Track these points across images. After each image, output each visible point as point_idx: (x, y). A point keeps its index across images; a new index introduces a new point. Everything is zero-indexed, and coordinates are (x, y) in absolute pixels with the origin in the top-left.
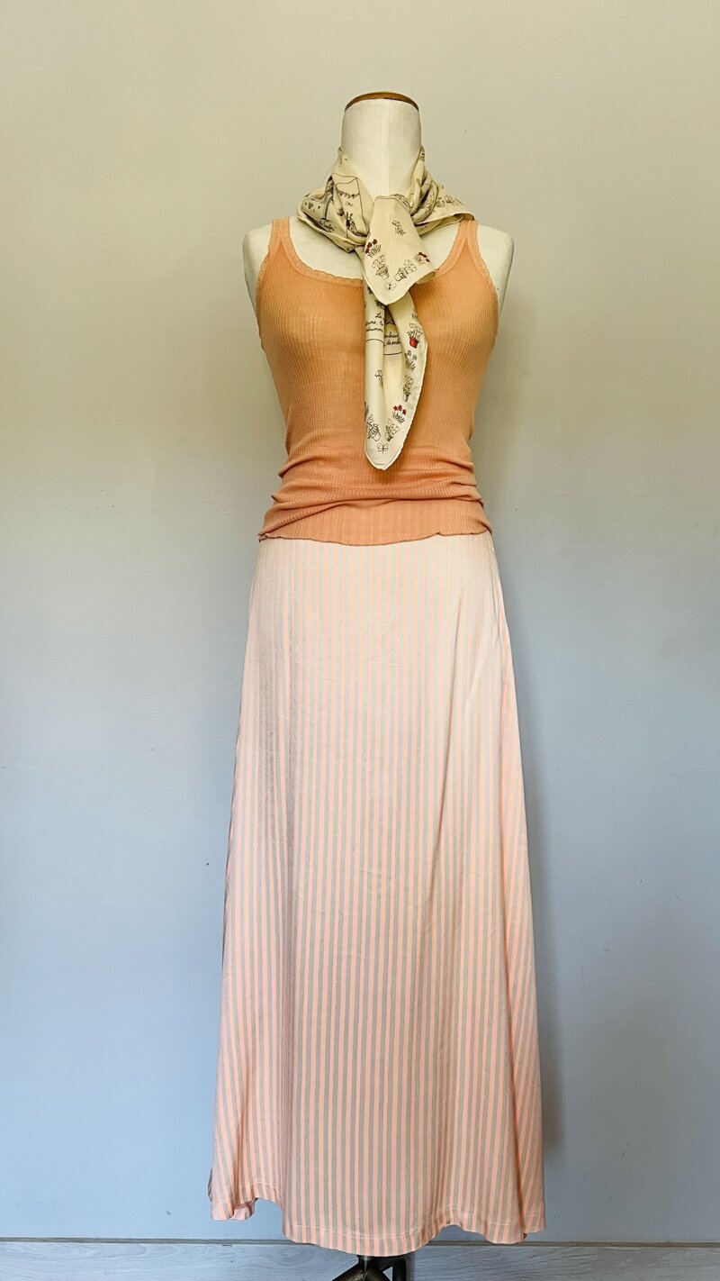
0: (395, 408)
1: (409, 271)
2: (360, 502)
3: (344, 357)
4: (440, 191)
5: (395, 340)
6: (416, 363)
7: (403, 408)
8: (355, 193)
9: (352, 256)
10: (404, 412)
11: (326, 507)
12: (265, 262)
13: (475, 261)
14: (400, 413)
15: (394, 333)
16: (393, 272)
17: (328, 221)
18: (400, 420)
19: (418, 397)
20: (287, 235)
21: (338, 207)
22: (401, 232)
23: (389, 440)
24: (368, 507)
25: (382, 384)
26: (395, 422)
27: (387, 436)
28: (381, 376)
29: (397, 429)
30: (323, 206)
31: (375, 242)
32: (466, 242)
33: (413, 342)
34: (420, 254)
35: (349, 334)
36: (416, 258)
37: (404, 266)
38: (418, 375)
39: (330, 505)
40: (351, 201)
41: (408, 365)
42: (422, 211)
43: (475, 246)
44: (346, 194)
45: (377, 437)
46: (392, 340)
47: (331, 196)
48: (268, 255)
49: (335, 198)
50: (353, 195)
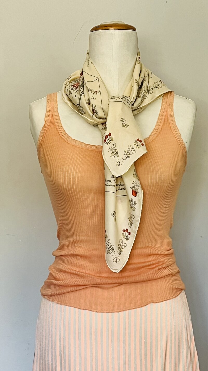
0: (124, 231)
1: (131, 153)
2: (103, 286)
3: (92, 196)
4: (150, 79)
5: (123, 187)
6: (136, 206)
7: (129, 231)
8: (98, 91)
9: (96, 129)
10: (130, 234)
11: (82, 287)
12: (42, 130)
13: (172, 127)
14: (127, 234)
15: (122, 183)
16: (121, 153)
17: (80, 106)
18: (127, 239)
19: (138, 227)
20: (55, 110)
21: (87, 98)
22: (126, 126)
23: (120, 254)
24: (108, 288)
25: (115, 219)
26: (124, 240)
27: (119, 252)
28: (114, 215)
29: (125, 245)
30: (78, 96)
31: (110, 134)
32: (167, 114)
33: (134, 193)
34: (138, 140)
35: (95, 183)
36: (135, 143)
37: (128, 150)
38: (138, 213)
39: (84, 287)
40: (95, 96)
41: (132, 207)
42: (139, 100)
43: (172, 116)
44: (92, 91)
45: (113, 253)
46: (121, 187)
47: (82, 90)
48: (45, 125)
49: (85, 91)
50: (96, 92)
